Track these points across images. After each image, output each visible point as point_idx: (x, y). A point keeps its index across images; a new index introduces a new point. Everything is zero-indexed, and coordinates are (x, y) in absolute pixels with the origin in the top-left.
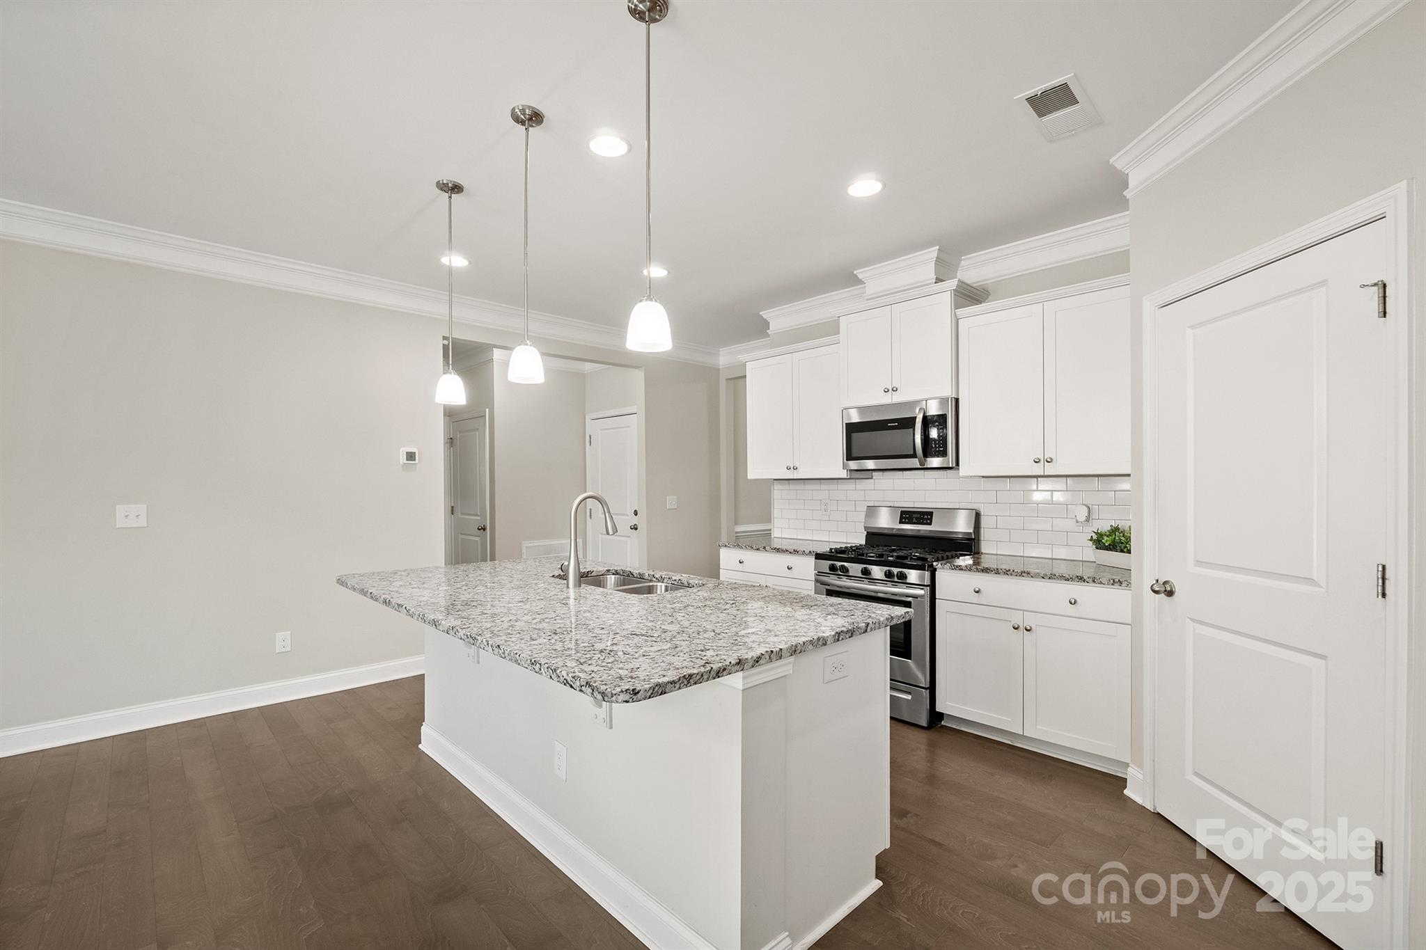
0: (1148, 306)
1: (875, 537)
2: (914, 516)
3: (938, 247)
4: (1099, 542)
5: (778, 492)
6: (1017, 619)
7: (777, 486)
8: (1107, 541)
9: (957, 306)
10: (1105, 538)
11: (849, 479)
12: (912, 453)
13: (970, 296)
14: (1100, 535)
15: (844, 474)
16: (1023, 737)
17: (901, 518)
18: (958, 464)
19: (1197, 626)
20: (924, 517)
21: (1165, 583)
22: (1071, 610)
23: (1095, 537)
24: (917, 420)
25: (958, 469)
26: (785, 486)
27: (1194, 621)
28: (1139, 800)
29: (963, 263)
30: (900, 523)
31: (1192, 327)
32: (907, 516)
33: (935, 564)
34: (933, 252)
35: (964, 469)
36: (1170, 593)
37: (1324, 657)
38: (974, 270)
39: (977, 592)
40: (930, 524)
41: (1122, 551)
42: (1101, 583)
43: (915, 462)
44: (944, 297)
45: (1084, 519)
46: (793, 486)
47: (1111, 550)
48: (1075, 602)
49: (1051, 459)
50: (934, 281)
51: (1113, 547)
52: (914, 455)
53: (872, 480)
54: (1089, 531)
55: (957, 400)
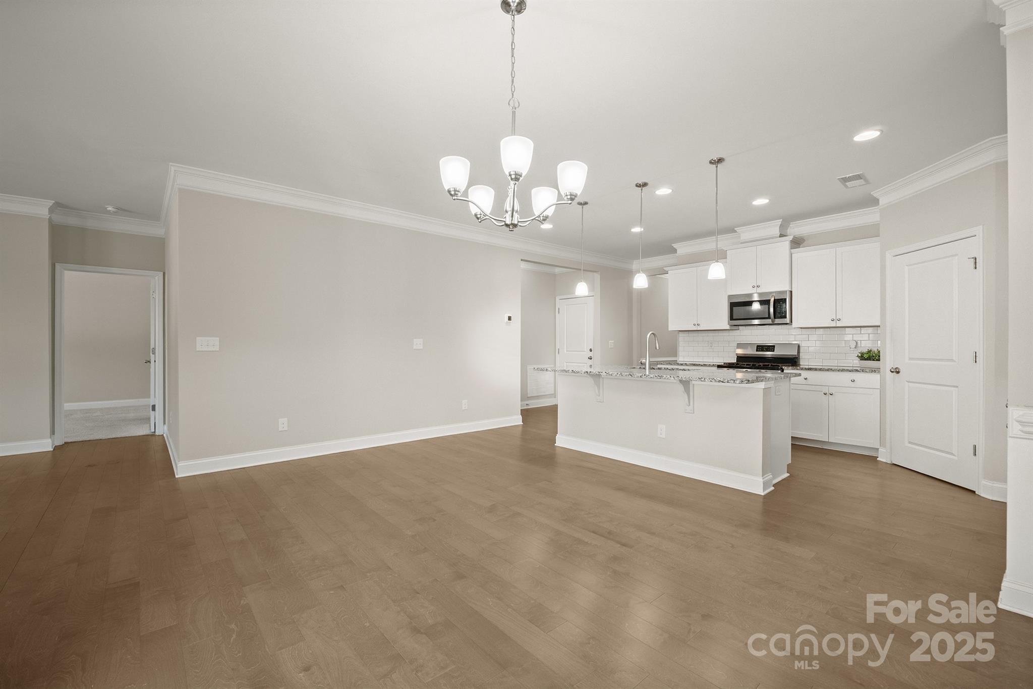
0: (888, 256)
1: (740, 358)
2: (765, 347)
3: (781, 220)
4: (862, 357)
5: (682, 338)
6: (825, 390)
7: (681, 334)
8: (866, 356)
9: (791, 249)
10: (865, 355)
11: (730, 330)
12: (767, 316)
13: (797, 243)
14: (862, 354)
15: (728, 327)
16: (828, 443)
17: (757, 348)
18: (791, 322)
19: (910, 384)
20: (771, 348)
21: (896, 368)
22: (852, 384)
23: (860, 355)
24: (771, 301)
25: (792, 325)
26: (686, 334)
27: (908, 382)
28: (884, 460)
29: (791, 225)
30: (757, 351)
31: (907, 266)
32: (760, 348)
33: (783, 367)
34: (779, 222)
35: (794, 324)
36: (898, 372)
37: (957, 387)
38: (798, 229)
39: (806, 379)
40: (774, 351)
41: (873, 360)
42: (866, 372)
43: (769, 321)
44: (786, 243)
45: (854, 346)
46: (691, 334)
47: (868, 360)
48: (854, 381)
49: (840, 319)
50: (779, 235)
51: (869, 359)
52: (769, 318)
53: (739, 331)
54: (857, 353)
55: (791, 292)
